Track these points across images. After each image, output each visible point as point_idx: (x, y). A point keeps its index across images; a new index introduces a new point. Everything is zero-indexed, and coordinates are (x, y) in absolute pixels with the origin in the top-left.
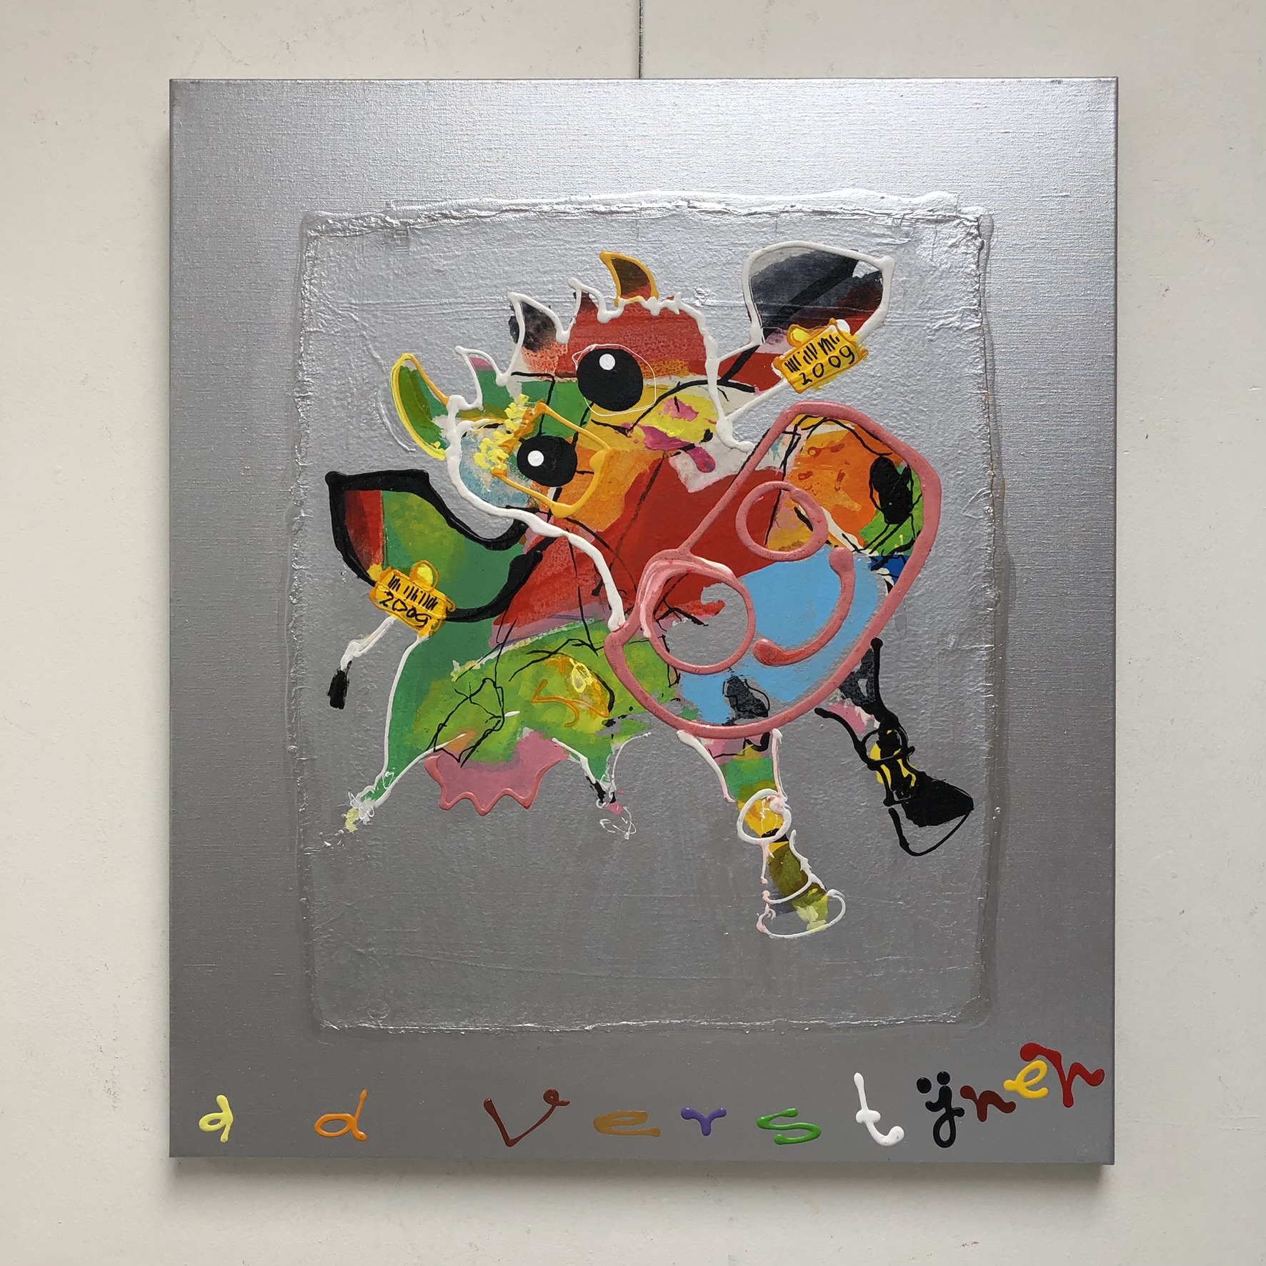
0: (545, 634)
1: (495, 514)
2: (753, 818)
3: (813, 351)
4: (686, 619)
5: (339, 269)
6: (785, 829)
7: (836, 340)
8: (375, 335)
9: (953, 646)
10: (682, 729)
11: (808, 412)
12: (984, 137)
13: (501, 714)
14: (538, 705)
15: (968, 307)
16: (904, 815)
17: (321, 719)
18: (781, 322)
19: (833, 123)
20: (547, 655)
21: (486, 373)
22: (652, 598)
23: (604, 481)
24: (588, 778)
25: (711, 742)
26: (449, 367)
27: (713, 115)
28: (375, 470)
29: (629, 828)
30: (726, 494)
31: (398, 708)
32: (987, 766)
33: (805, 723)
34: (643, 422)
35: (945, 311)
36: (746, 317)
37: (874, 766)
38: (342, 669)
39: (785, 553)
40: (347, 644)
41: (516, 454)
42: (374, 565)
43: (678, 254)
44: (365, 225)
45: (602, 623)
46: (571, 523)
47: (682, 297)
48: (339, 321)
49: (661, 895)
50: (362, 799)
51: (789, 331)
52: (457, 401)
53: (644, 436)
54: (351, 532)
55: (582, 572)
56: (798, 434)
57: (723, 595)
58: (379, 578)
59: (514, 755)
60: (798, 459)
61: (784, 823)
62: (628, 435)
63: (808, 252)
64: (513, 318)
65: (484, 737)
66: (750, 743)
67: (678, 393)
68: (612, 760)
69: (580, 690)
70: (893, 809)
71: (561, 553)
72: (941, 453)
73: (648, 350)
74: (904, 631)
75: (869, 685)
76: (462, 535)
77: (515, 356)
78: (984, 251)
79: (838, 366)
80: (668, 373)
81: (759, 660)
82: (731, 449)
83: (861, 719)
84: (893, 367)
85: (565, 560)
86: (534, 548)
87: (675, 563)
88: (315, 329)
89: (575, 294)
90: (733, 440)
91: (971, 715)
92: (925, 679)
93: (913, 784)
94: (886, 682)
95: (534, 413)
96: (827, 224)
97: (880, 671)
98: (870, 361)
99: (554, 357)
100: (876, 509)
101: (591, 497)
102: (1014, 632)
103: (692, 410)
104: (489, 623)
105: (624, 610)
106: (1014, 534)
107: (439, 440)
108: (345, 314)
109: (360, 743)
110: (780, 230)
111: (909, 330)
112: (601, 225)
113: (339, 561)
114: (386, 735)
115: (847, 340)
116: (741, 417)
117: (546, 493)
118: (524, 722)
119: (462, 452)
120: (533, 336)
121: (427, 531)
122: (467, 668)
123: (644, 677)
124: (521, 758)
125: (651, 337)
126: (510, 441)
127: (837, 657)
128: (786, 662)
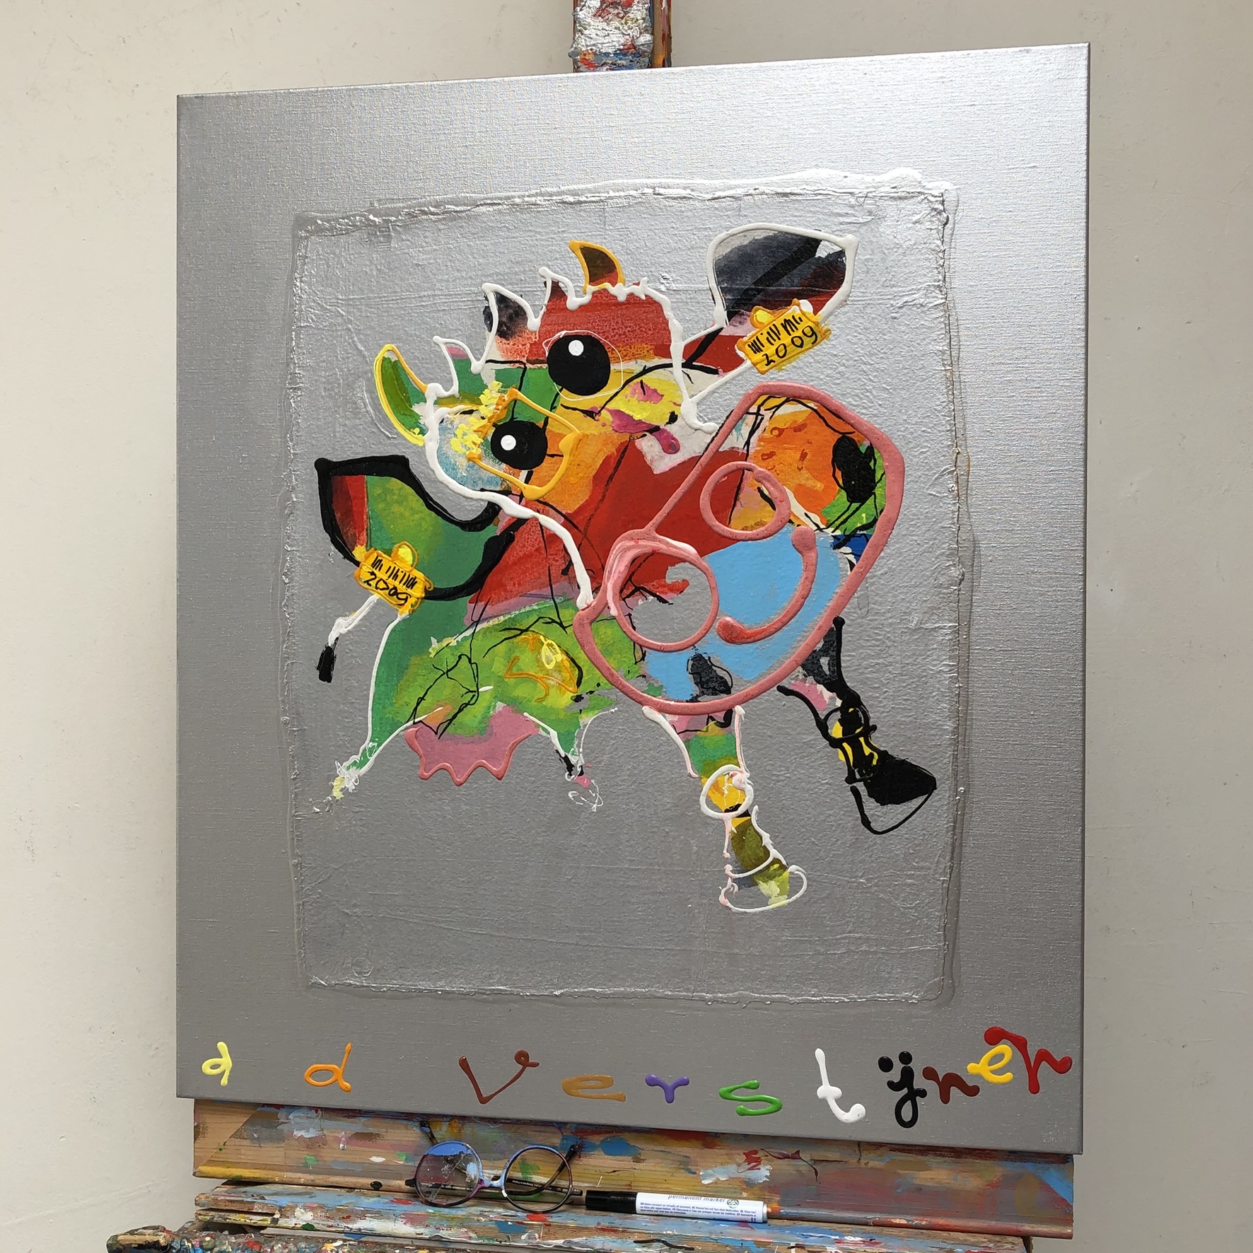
0: (517, 612)
1: (470, 496)
2: (716, 793)
3: (776, 332)
4: (651, 598)
5: (327, 267)
6: (747, 804)
7: (799, 321)
8: (360, 328)
9: (916, 625)
10: (646, 705)
11: (771, 393)
12: (949, 111)
13: (475, 689)
15: (933, 283)
16: (866, 793)
17: (310, 692)
18: (745, 305)
19: (797, 105)
20: (519, 632)
21: (462, 363)
22: (619, 577)
23: (573, 463)
24: (557, 752)
25: (676, 718)
26: (427, 357)
27: (678, 103)
29: (596, 801)
30: (690, 475)
31: (381, 682)
32: (950, 745)
33: (767, 700)
34: (610, 406)
35: (909, 288)
36: (710, 300)
37: (836, 743)
38: (330, 645)
39: (748, 532)
41: (489, 439)
42: (359, 546)
43: (644, 240)
44: (350, 224)
45: (571, 601)
46: (542, 504)
47: (648, 282)
48: (327, 316)
49: (627, 866)
50: (348, 768)
51: (752, 313)
52: (434, 390)
53: (612, 419)
54: (338, 515)
55: (552, 552)
56: (761, 415)
57: (688, 574)
58: (364, 559)
59: (487, 727)
60: (760, 439)
61: (746, 799)
62: (596, 418)
63: (771, 234)
64: (487, 308)
65: (460, 710)
66: (713, 719)
67: (644, 376)
68: (580, 734)
69: (550, 667)
70: (855, 787)
71: (532, 534)
72: (904, 431)
73: (615, 336)
74: (866, 609)
75: (831, 664)
76: (439, 517)
77: (488, 344)
78: (949, 226)
79: (801, 346)
80: (634, 357)
81: (721, 637)
82: (696, 430)
83: (823, 697)
84: (856, 346)
85: (536, 540)
86: (507, 529)
87: (641, 542)
88: (306, 324)
90: (697, 422)
91: (934, 694)
92: (887, 657)
93: (874, 763)
94: (849, 661)
95: (506, 399)
96: (791, 205)
97: (842, 650)
98: (833, 340)
99: (525, 344)
100: (838, 488)
101: (560, 480)
102: (979, 610)
103: (658, 394)
104: (464, 602)
105: (592, 589)
106: (979, 512)
107: (418, 427)
108: (333, 309)
109: (346, 714)
110: (743, 213)
111: (872, 308)
112: (570, 215)
113: (327, 543)
114: (370, 708)
115: (809, 320)
116: (704, 398)
117: (517, 477)
118: (498, 697)
119: (439, 438)
120: (505, 324)
121: (407, 514)
122: (444, 645)
123: (611, 654)
124: (494, 731)
125: (617, 323)
126: (484, 426)
127: (798, 636)
128: (749, 640)
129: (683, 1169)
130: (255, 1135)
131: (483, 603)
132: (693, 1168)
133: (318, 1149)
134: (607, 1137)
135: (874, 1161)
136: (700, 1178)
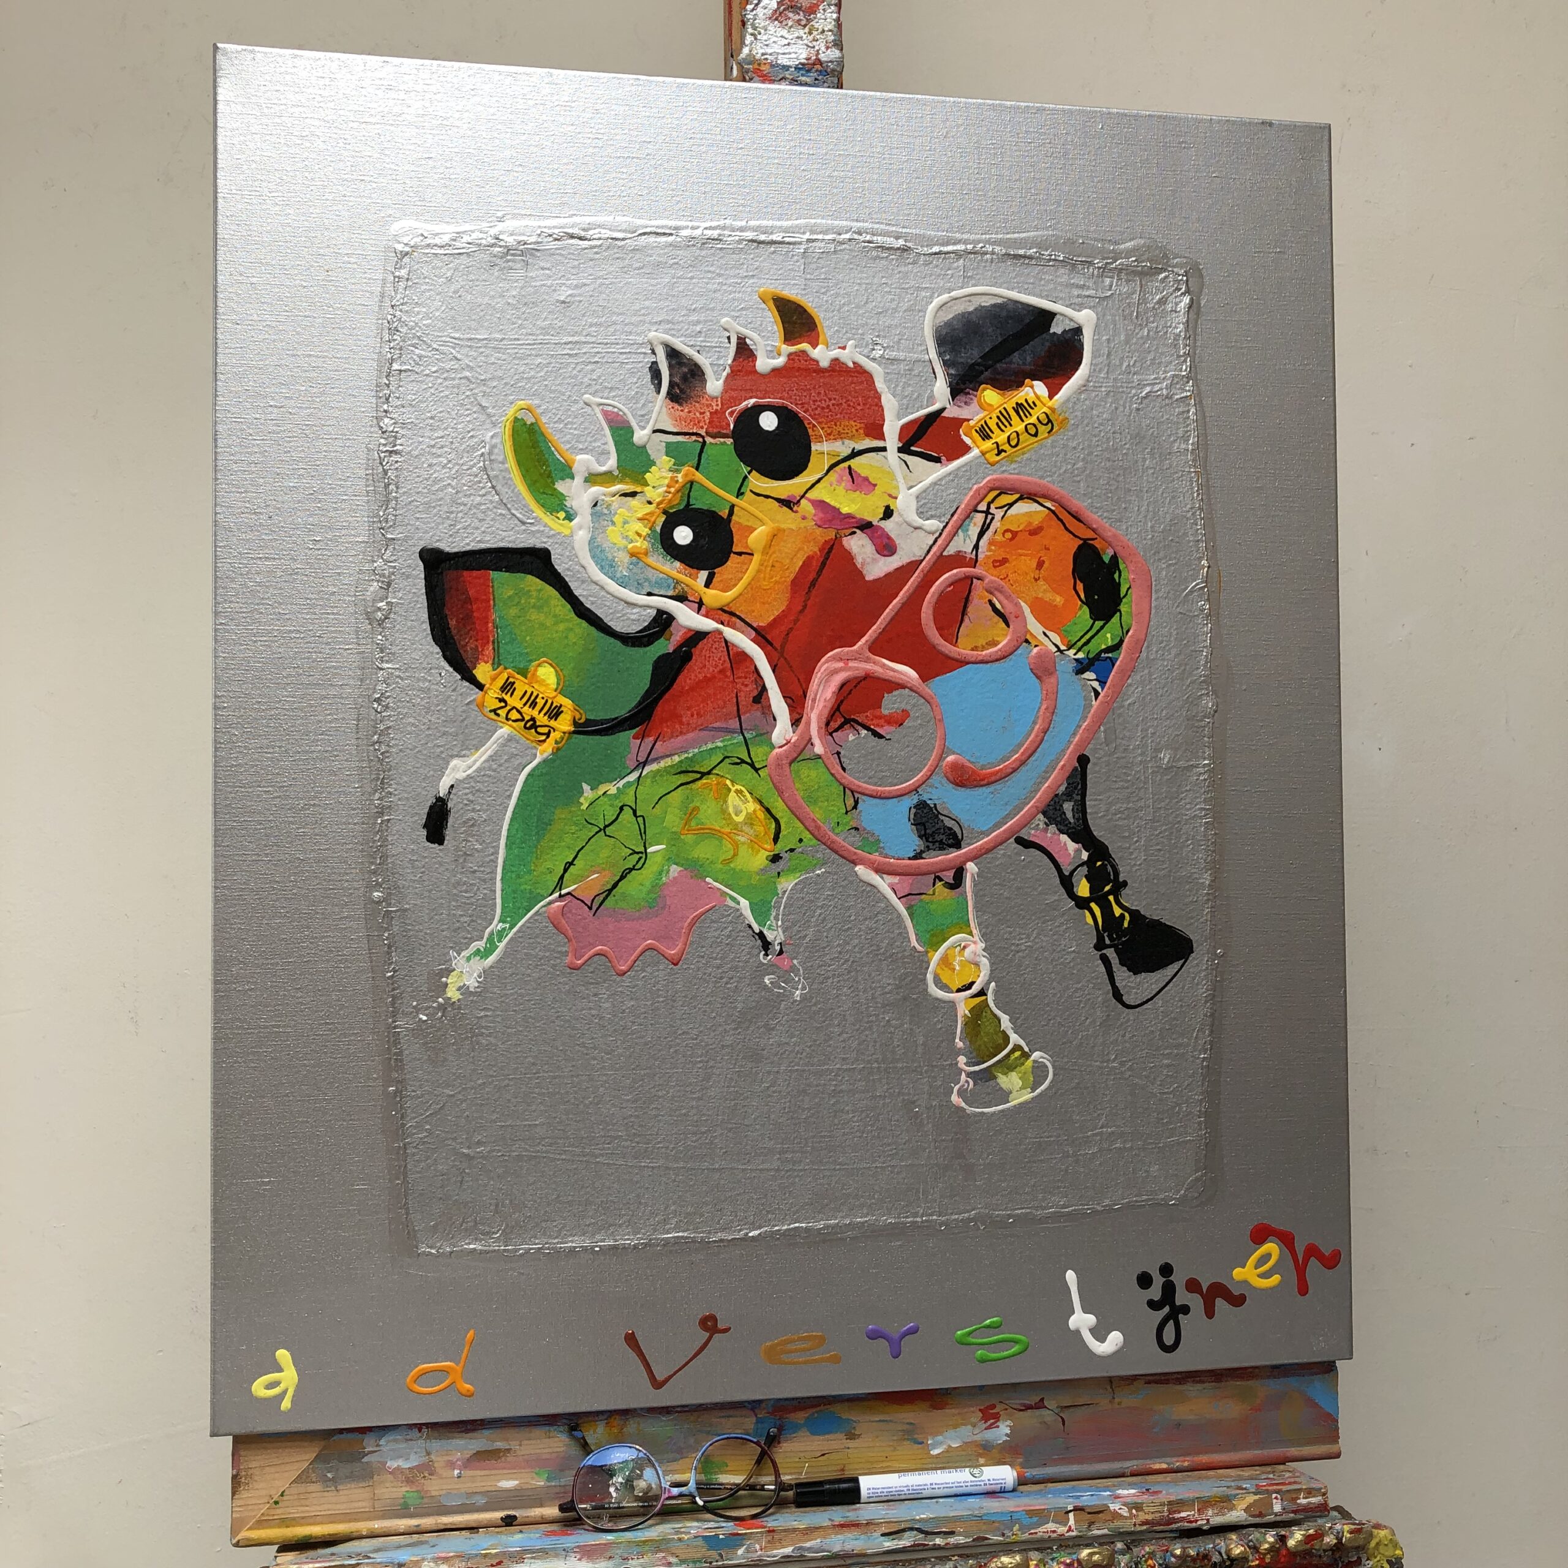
0: (696, 750)
1: (635, 602)
2: (946, 969)
3: (1008, 417)
4: (864, 732)
5: (436, 293)
6: (983, 981)
7: (1033, 406)
8: (483, 378)
9: (1168, 762)
10: (861, 864)
11: (1002, 488)
13: (642, 849)
14: (689, 838)
15: (1178, 373)
16: (1117, 961)
17: (415, 858)
18: (971, 382)
20: (699, 776)
21: (621, 429)
22: (825, 706)
23: (765, 564)
24: (750, 926)
25: (896, 879)
26: (575, 421)
28: (483, 546)
29: (800, 987)
30: (909, 583)
31: (512, 844)
32: (1208, 901)
33: (1003, 855)
34: (813, 495)
35: (1153, 377)
37: (1082, 904)
38: (441, 795)
39: (979, 653)
40: (448, 763)
41: (658, 529)
42: (483, 664)
43: (851, 296)
44: (470, 241)
45: (764, 736)
46: (727, 614)
48: (437, 359)
49: (838, 1066)
50: (468, 959)
51: (979, 393)
52: (583, 462)
53: (813, 511)
54: (453, 623)
55: (740, 675)
56: (991, 514)
57: (908, 703)
58: (489, 681)
59: (660, 900)
60: (991, 543)
61: (982, 975)
62: (794, 509)
63: (1000, 301)
64: (655, 363)
65: (622, 878)
66: (941, 880)
67: (852, 461)
68: (778, 903)
69: (739, 819)
70: (1105, 955)
71: (715, 651)
72: (1151, 539)
73: (816, 409)
74: (1114, 745)
75: (1076, 810)
76: (593, 628)
77: (657, 408)
78: (1192, 309)
79: (1036, 435)
80: (840, 436)
81: (948, 779)
82: (915, 529)
83: (1067, 849)
84: (1096, 439)
85: (720, 659)
86: (682, 644)
87: (851, 664)
88: (405, 368)
89: (729, 338)
90: (917, 518)
91: (1189, 843)
92: (1138, 801)
93: (1126, 925)
94: (1095, 805)
95: (680, 480)
96: (1021, 269)
97: (1088, 793)
98: (1070, 431)
99: (704, 413)
100: (1080, 603)
101: (749, 584)
102: (1233, 746)
103: (870, 482)
104: (627, 738)
105: (791, 721)
106: (1231, 634)
107: (562, 509)
108: (445, 350)
109: (465, 887)
110: (968, 273)
112: (760, 257)
113: (438, 659)
114: (499, 877)
115: (1045, 405)
116: (925, 491)
117: (695, 578)
118: (671, 858)
119: (592, 525)
120: (678, 386)
121: (549, 623)
122: (600, 793)
123: (815, 802)
124: (668, 903)
125: (819, 393)
126: (651, 514)
127: (1038, 777)
128: (982, 783)
129: (908, 1439)
130: (329, 1475)
131: (651, 739)
132: (919, 1437)
133: (423, 1481)
134: (813, 1414)
135: (1128, 1399)
136: (928, 1448)
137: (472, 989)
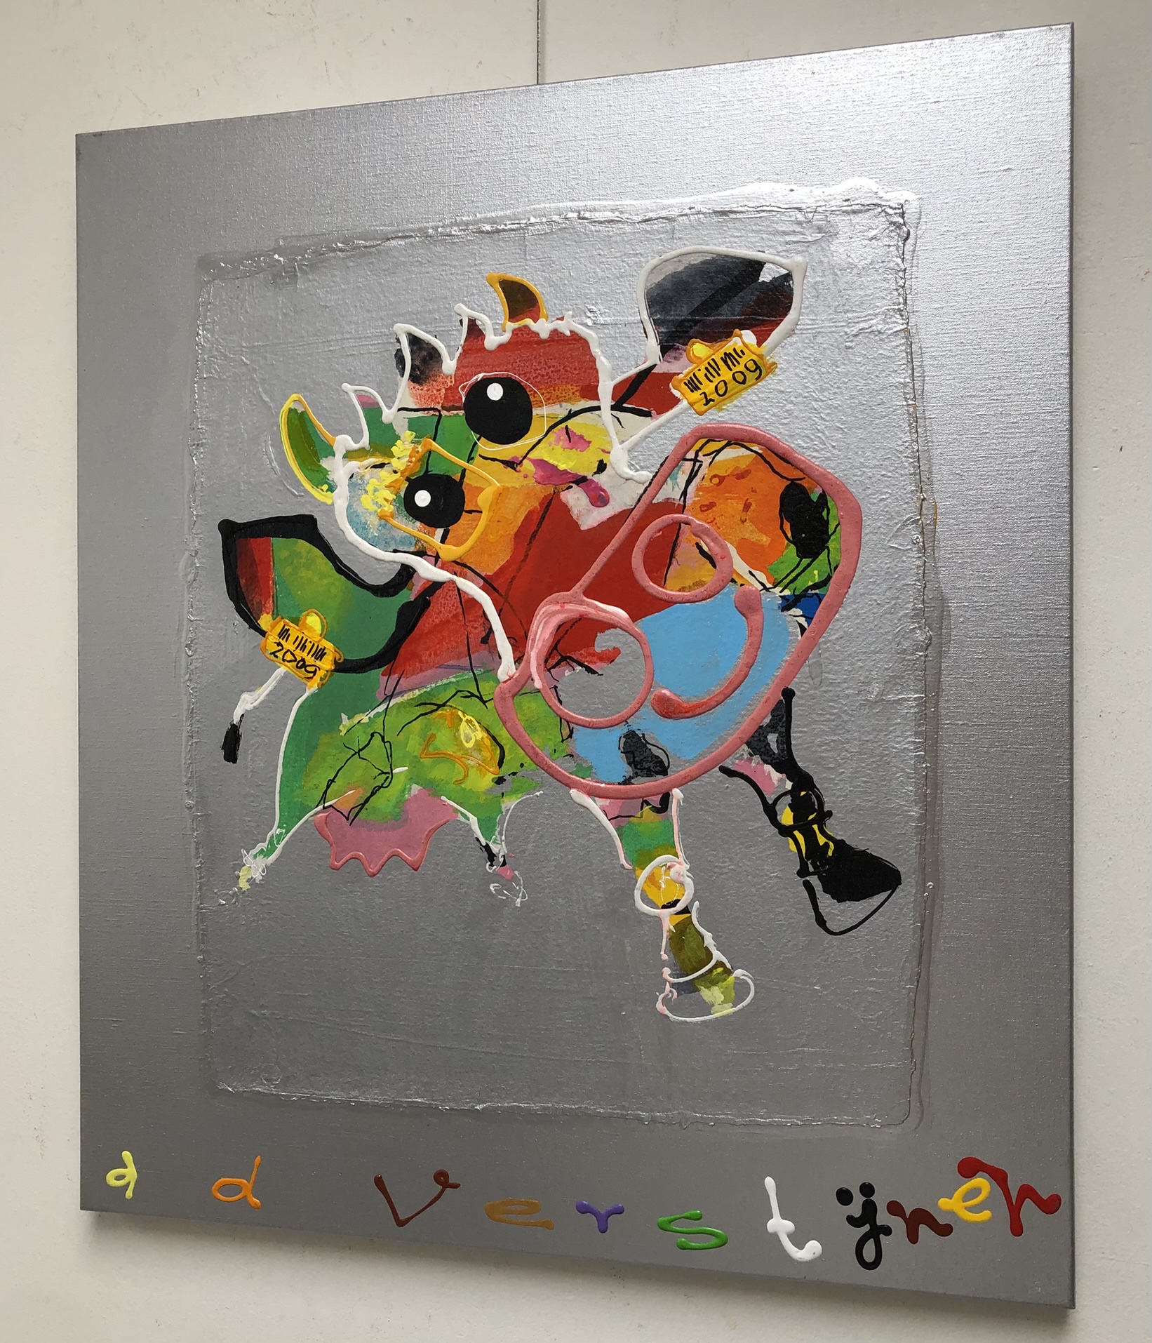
0: (433, 685)
1: (383, 558)
2: (652, 886)
3: (716, 367)
4: (579, 668)
5: (231, 312)
6: (687, 899)
7: (741, 354)
8: (264, 377)
9: (876, 696)
10: (575, 788)
11: (709, 435)
12: (910, 110)
13: (389, 770)
14: (427, 761)
15: (892, 307)
16: (820, 888)
17: (215, 773)
18: (680, 337)
19: (736, 112)
20: (435, 707)
21: (372, 411)
22: (543, 645)
23: (492, 519)
24: (478, 840)
25: (607, 802)
26: (336, 407)
29: (521, 895)
30: (621, 531)
31: (288, 763)
32: (917, 834)
33: (708, 783)
34: (532, 455)
35: (866, 313)
36: (641, 333)
37: (785, 831)
38: (235, 723)
39: (685, 594)
41: (402, 494)
42: (265, 615)
43: (569, 270)
44: (254, 265)
45: (491, 673)
46: (459, 566)
47: (573, 316)
48: (230, 365)
49: (554, 967)
50: (255, 857)
51: (688, 347)
52: (343, 442)
53: (534, 470)
54: (243, 582)
55: (470, 619)
56: (699, 461)
57: (619, 641)
58: (270, 628)
59: (402, 815)
60: (699, 489)
61: (686, 894)
62: (517, 469)
63: (709, 257)
64: (399, 351)
65: (373, 794)
66: (648, 804)
67: (569, 421)
68: (502, 819)
69: (469, 745)
70: (808, 881)
71: (449, 598)
72: (860, 476)
73: (537, 377)
74: (819, 679)
75: (779, 741)
76: (349, 582)
77: (401, 390)
78: (910, 241)
79: (744, 382)
80: (559, 400)
81: (656, 712)
82: (627, 480)
83: (771, 779)
84: (805, 381)
85: (453, 605)
86: (421, 594)
87: (567, 607)
88: (208, 375)
90: (627, 470)
91: (897, 775)
92: (843, 734)
93: (830, 853)
94: (800, 737)
95: (420, 450)
96: (730, 225)
97: (792, 725)
98: (779, 375)
99: (440, 390)
100: (786, 542)
101: (479, 538)
102: (948, 679)
103: (584, 439)
104: (376, 674)
105: (514, 659)
106: (948, 566)
107: (326, 483)
108: (236, 357)
109: (252, 799)
110: (678, 235)
111: (823, 337)
112: (488, 246)
113: (232, 612)
114: (277, 791)
115: (753, 353)
116: (636, 444)
117: (433, 535)
118: (413, 778)
119: (348, 494)
120: (419, 368)
121: (316, 578)
122: (356, 722)
123: (534, 731)
124: (410, 817)
125: (540, 363)
126: (396, 481)
127: (743, 709)
131: (397, 675)
137: (257, 882)
